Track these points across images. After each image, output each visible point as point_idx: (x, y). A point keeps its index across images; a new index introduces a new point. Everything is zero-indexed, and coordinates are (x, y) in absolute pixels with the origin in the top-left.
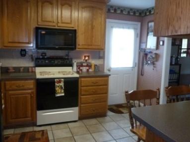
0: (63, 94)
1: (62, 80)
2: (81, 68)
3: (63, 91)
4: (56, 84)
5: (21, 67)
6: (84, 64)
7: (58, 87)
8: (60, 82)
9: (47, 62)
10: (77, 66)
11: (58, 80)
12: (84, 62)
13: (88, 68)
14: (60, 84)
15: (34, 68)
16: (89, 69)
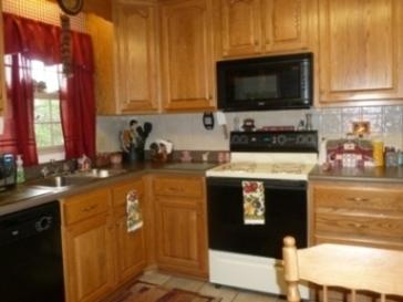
0: (262, 222)
1: (259, 184)
2: (338, 157)
3: (260, 213)
4: (245, 194)
5: (204, 152)
6: (346, 147)
7: (249, 200)
8: (253, 189)
9: (254, 139)
10: (328, 152)
11: (248, 183)
12: (347, 141)
13: (359, 157)
14: (254, 195)
15: (227, 155)
16: (364, 159)
